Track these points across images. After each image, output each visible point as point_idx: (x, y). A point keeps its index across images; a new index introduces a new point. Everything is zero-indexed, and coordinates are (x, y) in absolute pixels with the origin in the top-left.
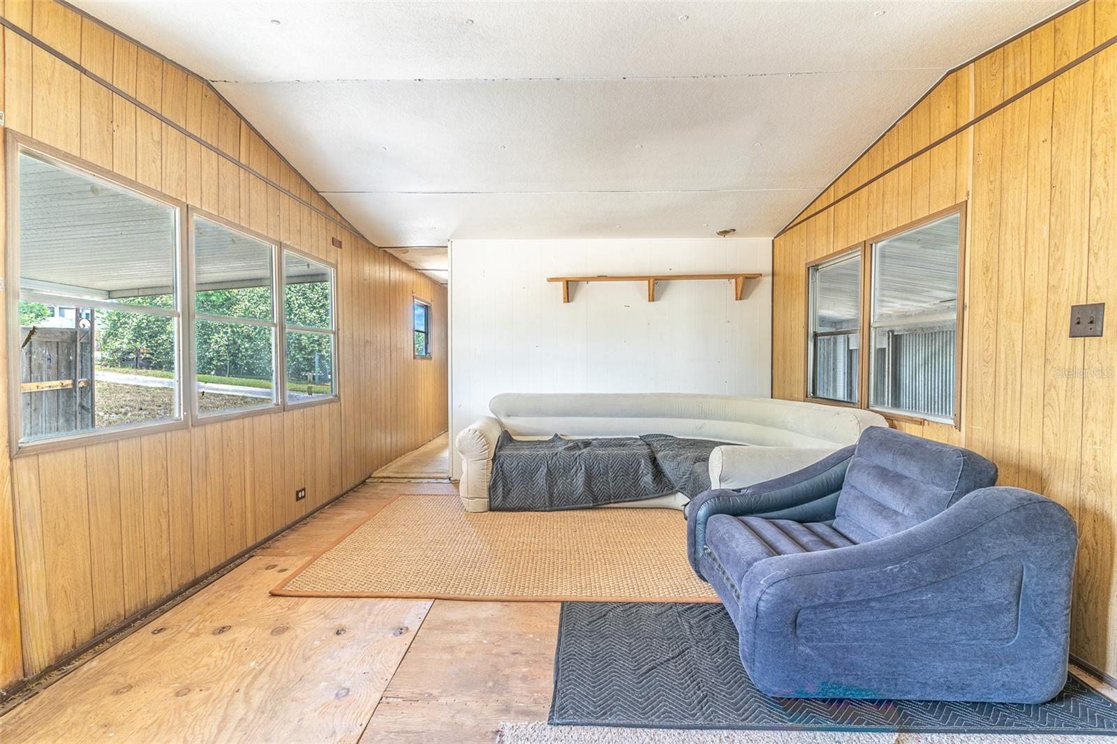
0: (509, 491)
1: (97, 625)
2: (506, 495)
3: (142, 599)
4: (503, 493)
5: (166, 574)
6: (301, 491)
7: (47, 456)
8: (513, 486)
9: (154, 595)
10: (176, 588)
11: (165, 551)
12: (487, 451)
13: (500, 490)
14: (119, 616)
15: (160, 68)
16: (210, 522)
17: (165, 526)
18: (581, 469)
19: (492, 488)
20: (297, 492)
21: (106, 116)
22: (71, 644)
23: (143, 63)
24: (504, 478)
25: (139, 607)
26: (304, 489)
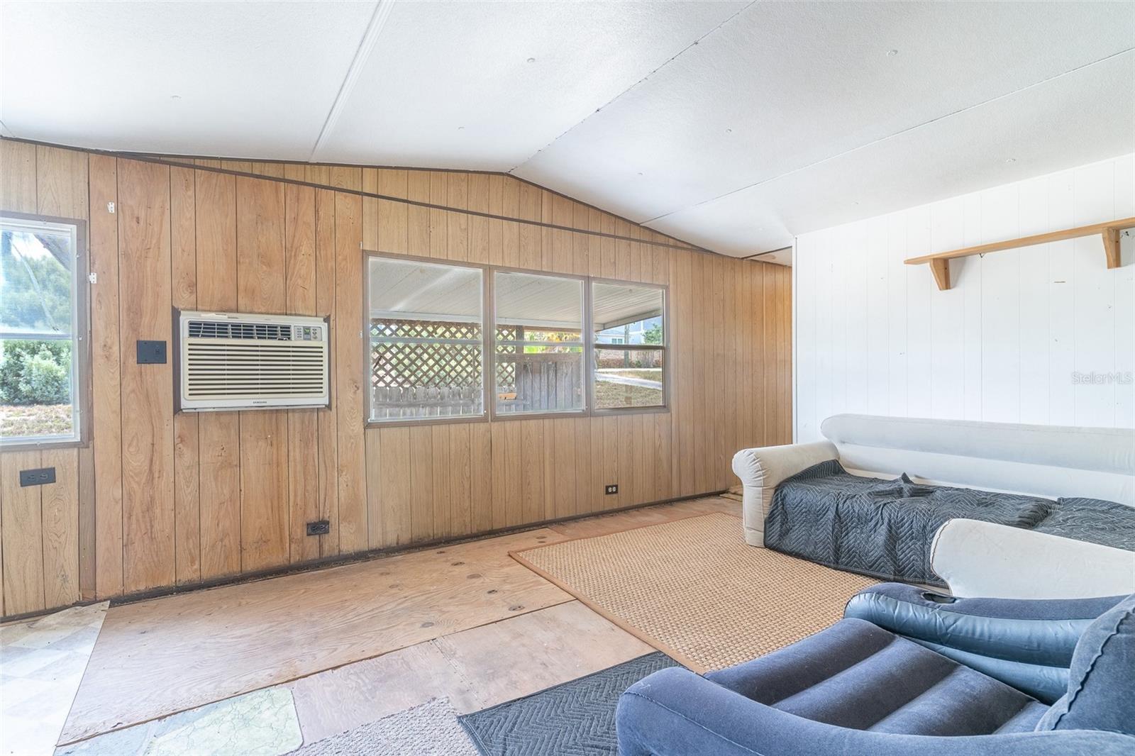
0: (788, 531)
1: (413, 536)
2: (784, 534)
3: (447, 530)
4: (780, 531)
5: (467, 520)
6: (612, 487)
7: (386, 429)
8: (794, 526)
9: (456, 531)
10: (475, 531)
11: (467, 504)
12: (762, 478)
13: (777, 526)
14: (429, 536)
15: (466, 180)
16: (507, 493)
17: (467, 486)
18: (883, 523)
19: (769, 521)
20: (607, 488)
21: (425, 224)
22: (395, 542)
23: (452, 181)
24: (785, 513)
25: (444, 535)
26: (616, 486)
